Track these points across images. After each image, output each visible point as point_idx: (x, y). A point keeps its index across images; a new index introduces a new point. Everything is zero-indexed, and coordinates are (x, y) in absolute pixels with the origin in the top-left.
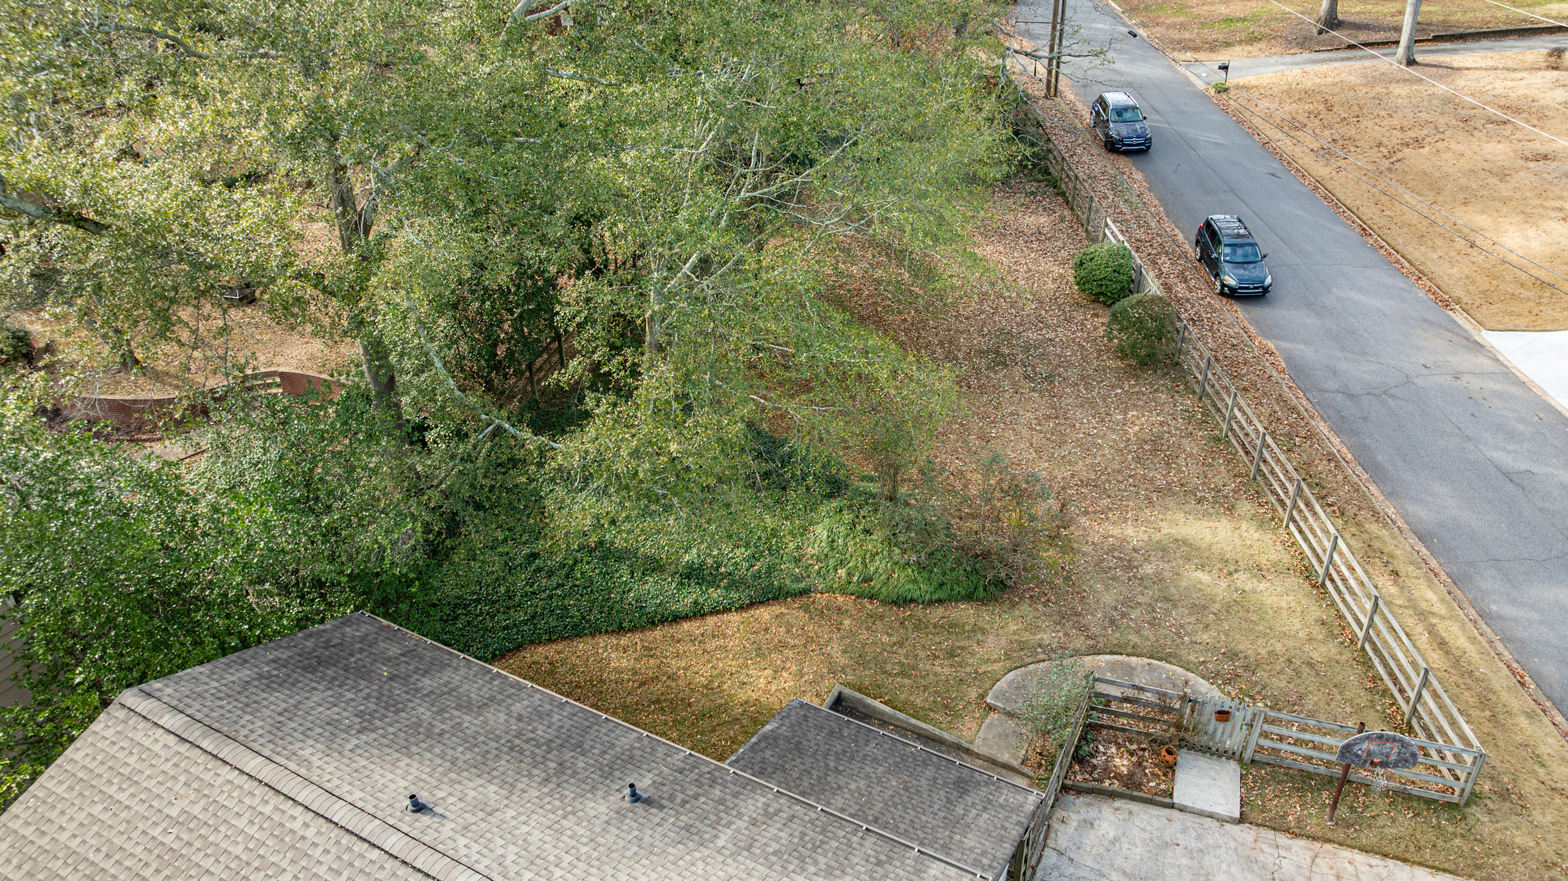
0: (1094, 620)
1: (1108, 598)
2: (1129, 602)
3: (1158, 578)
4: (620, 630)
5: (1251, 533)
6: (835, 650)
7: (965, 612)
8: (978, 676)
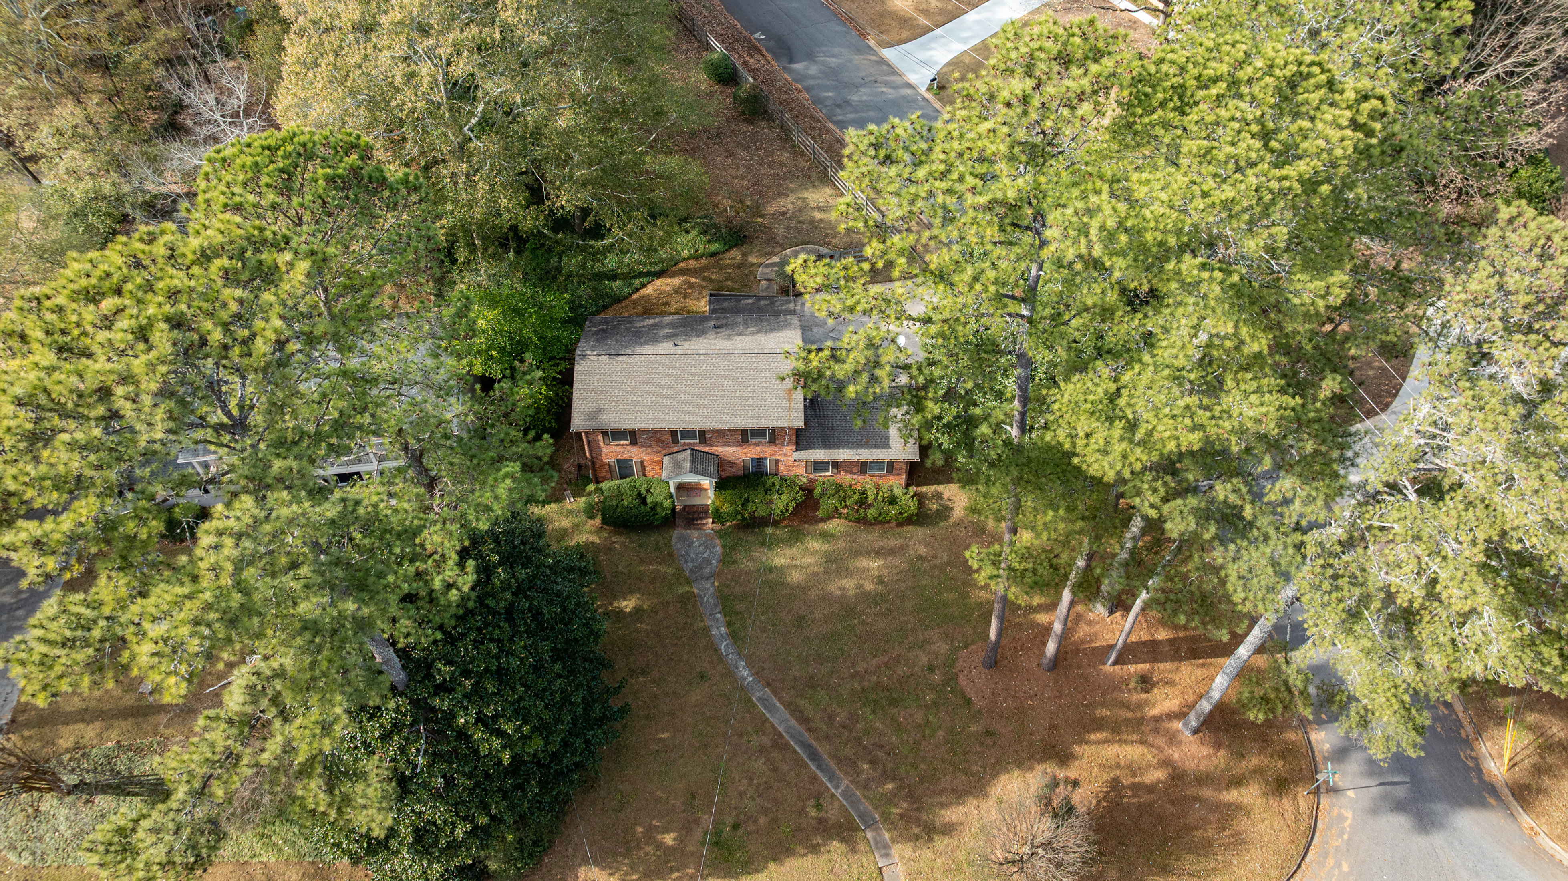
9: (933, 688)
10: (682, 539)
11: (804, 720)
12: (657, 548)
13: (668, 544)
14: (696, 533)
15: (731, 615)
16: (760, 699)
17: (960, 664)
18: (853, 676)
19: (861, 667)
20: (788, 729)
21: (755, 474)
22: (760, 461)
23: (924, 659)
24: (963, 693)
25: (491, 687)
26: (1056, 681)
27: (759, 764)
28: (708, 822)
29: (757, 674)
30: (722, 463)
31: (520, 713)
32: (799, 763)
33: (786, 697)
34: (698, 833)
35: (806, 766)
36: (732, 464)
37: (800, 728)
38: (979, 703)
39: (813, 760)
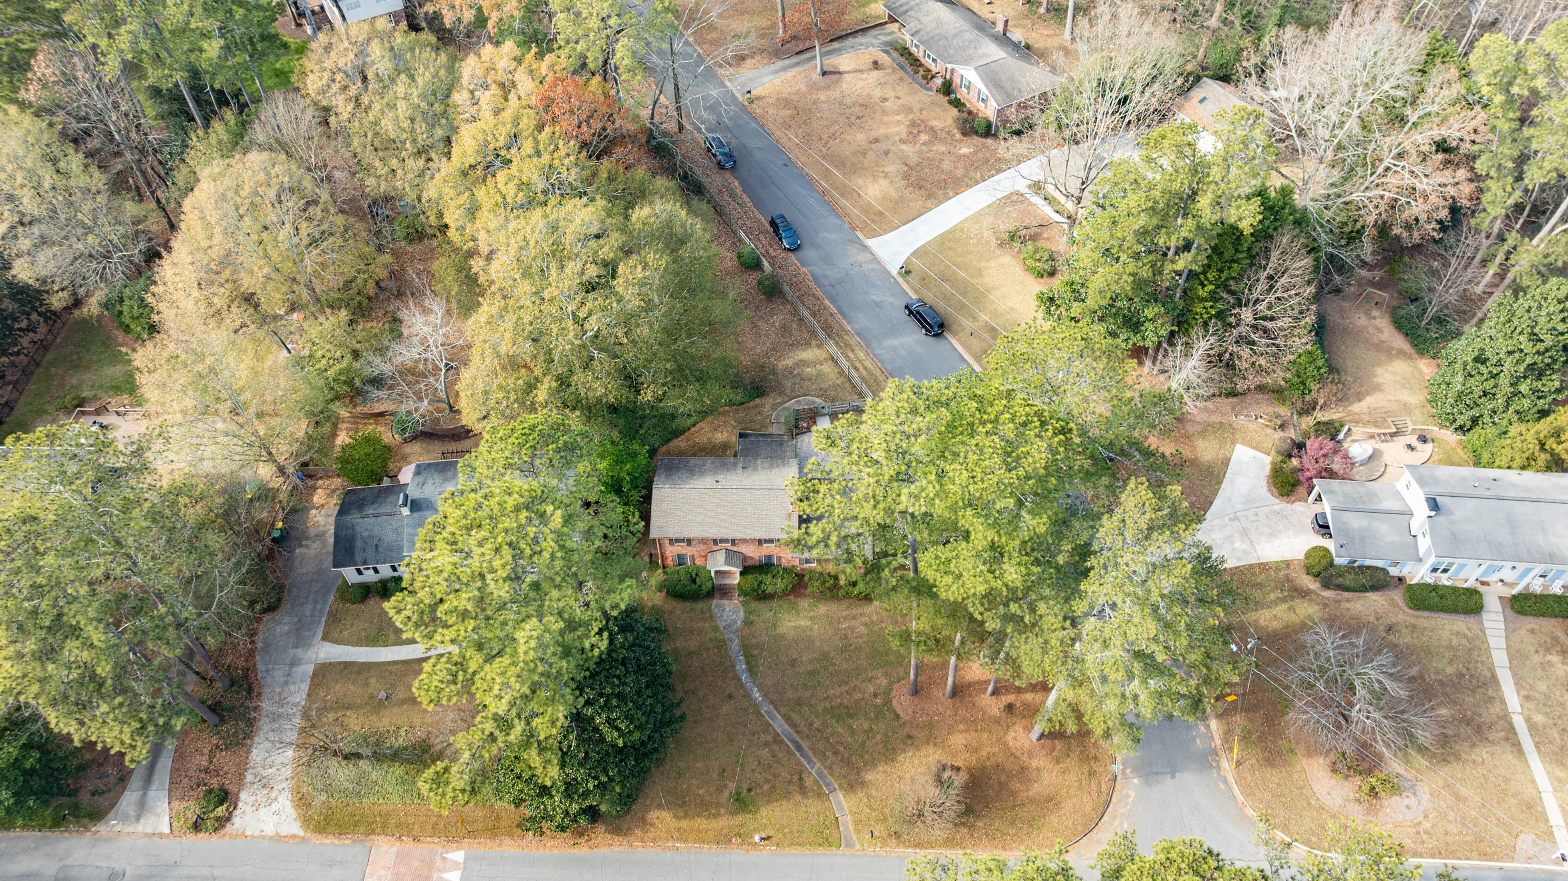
0: (788, 391)
1: (789, 385)
2: (794, 384)
3: (799, 374)
4: (677, 437)
5: (817, 352)
6: (732, 422)
7: (758, 401)
8: (767, 416)
9: (876, 707)
10: (717, 606)
11: (794, 726)
12: (702, 612)
13: (710, 609)
14: (727, 602)
15: (750, 659)
16: (766, 712)
17: (893, 693)
18: (825, 699)
19: (831, 692)
20: (783, 731)
21: (766, 564)
22: (769, 557)
23: (872, 689)
24: (894, 711)
25: (614, 702)
26: (954, 705)
27: (765, 752)
28: (732, 786)
29: (765, 696)
30: (745, 558)
31: (628, 717)
32: (790, 753)
33: (783, 710)
34: (726, 794)
35: (794, 754)
36: (752, 558)
37: (790, 730)
38: (904, 717)
39: (798, 751)
